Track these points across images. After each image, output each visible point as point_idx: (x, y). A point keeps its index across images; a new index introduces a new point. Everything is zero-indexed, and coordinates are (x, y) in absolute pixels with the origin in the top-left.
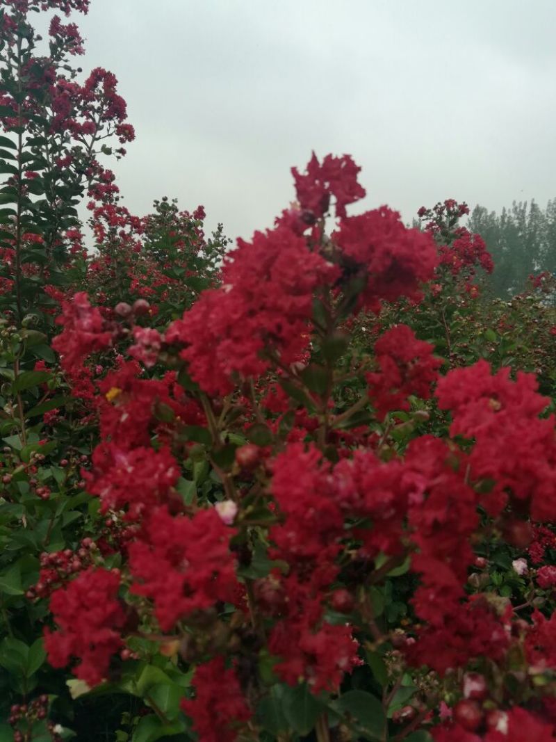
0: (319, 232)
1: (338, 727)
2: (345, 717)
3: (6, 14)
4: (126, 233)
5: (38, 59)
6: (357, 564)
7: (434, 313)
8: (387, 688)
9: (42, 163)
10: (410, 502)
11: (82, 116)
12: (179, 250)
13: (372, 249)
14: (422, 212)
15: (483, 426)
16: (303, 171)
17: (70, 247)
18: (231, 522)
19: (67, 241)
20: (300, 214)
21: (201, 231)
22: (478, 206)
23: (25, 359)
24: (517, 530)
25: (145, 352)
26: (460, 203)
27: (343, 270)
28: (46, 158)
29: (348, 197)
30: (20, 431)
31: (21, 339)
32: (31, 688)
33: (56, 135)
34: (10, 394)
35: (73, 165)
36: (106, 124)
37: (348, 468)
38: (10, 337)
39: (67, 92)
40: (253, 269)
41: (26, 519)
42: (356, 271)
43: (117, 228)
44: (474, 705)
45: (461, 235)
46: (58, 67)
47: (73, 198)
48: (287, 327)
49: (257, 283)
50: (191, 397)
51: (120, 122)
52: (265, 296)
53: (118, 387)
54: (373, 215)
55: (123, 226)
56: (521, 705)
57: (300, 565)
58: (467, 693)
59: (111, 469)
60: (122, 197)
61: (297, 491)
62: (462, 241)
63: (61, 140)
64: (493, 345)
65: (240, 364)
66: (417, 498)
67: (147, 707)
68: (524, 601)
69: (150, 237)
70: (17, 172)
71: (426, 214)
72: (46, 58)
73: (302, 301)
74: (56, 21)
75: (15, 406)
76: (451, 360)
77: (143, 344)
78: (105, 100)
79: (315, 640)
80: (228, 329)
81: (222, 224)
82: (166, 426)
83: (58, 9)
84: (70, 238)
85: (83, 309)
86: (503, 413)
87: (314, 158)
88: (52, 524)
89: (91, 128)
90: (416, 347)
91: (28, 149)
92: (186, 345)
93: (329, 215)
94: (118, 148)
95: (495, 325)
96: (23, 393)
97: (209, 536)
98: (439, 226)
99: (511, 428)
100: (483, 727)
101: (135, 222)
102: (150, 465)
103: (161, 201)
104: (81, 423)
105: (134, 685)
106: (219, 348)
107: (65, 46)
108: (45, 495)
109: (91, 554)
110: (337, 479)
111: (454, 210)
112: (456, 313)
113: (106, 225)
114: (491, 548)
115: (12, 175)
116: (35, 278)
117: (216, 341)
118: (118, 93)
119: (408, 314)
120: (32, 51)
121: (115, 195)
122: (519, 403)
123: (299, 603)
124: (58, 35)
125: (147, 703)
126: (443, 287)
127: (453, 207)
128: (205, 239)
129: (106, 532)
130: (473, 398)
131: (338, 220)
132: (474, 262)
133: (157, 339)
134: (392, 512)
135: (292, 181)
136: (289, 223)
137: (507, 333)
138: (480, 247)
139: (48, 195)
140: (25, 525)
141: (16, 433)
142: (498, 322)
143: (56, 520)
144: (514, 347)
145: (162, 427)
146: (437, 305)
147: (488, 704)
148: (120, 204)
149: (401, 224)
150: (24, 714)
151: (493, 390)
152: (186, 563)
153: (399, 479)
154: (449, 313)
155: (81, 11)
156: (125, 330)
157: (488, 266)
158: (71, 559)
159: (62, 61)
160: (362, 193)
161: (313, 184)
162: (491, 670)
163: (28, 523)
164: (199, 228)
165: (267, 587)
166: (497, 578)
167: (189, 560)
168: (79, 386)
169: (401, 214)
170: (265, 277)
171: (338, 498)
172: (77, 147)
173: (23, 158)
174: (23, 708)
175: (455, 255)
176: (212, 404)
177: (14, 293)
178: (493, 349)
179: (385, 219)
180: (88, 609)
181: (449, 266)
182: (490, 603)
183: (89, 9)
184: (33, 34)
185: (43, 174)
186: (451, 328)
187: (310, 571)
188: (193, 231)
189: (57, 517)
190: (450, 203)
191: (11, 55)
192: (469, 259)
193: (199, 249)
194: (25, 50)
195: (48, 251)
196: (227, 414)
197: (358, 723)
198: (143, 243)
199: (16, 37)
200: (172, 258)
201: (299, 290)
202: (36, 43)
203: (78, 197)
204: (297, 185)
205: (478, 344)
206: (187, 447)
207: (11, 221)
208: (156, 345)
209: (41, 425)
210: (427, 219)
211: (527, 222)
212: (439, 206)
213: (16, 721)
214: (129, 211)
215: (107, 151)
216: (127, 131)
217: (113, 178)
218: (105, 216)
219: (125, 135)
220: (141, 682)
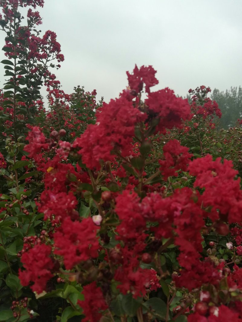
0: (138, 100)
1: (147, 313)
2: (149, 309)
3: (9, 9)
4: (63, 101)
5: (22, 27)
6: (155, 243)
7: (195, 135)
8: (169, 297)
9: (25, 72)
10: (175, 215)
11: (42, 51)
12: (84, 108)
13: (161, 106)
14: (190, 91)
15: (208, 183)
16: (131, 73)
17: (38, 107)
18: (99, 224)
19: (37, 105)
20: (130, 92)
21: (95, 100)
22: (215, 88)
23: (18, 155)
24: (222, 228)
25: (64, 152)
26: (207, 87)
27: (148, 115)
28: (26, 70)
29: (151, 84)
30: (16, 186)
31: (17, 147)
32: (20, 295)
33: (31, 59)
34: (12, 170)
35: (38, 72)
36: (52, 54)
37: (148, 201)
38: (12, 146)
39: (35, 41)
40: (109, 115)
41: (18, 223)
42: (155, 116)
43: (59, 99)
44: (204, 304)
45: (208, 101)
46: (31, 30)
47: (38, 86)
48: (123, 140)
49: (111, 121)
50: (84, 171)
51: (58, 53)
52: (114, 127)
53: (52, 166)
54: (162, 91)
55: (62, 98)
56: (226, 305)
57: (129, 243)
58: (201, 299)
59: (48, 201)
60: (62, 86)
61: (126, 210)
62: (208, 104)
63: (33, 62)
64: (221, 149)
65: (103, 156)
66: (177, 213)
67: (68, 303)
68: (231, 261)
69: (73, 103)
70: (14, 75)
71: (192, 92)
72: (26, 27)
73: (130, 129)
74: (30, 11)
75: (14, 176)
76: (202, 156)
77: (63, 148)
78: (52, 44)
79: (135, 275)
80: (98, 141)
81: (103, 97)
82: (74, 183)
83: (31, 6)
84: (38, 104)
85: (37, 133)
86: (217, 177)
87: (136, 67)
88: (29, 225)
89: (45, 56)
90: (181, 149)
91: (19, 65)
92: (81, 148)
93: (143, 92)
94: (57, 65)
95: (222, 141)
96: (17, 170)
97: (88, 229)
98: (198, 97)
99: (220, 184)
100: (208, 313)
101: (67, 97)
102: (64, 199)
103: (77, 87)
104: (41, 182)
105: (63, 294)
106: (94, 149)
107: (34, 21)
108: (27, 213)
109: (45, 237)
110: (143, 205)
111: (204, 90)
112: (205, 135)
113: (54, 98)
114: (219, 238)
115: (12, 77)
116: (22, 121)
117: (93, 146)
118: (57, 41)
119: (183, 136)
120: (20, 23)
121: (58, 85)
122: (224, 173)
123: (128, 259)
124: (31, 16)
125: (68, 302)
126: (199, 124)
127: (204, 89)
128: (96, 104)
129: (52, 229)
130: (204, 171)
131: (147, 94)
132: (213, 113)
133: (69, 146)
134: (167, 219)
135: (127, 77)
136: (125, 96)
137: (227, 144)
138: (216, 106)
139: (27, 85)
140: (18, 226)
141: (14, 187)
142: (223, 140)
143: (31, 224)
144: (230, 150)
145: (72, 184)
146: (196, 132)
147: (211, 304)
148: (60, 89)
149: (174, 95)
150: (18, 305)
151: (213, 167)
152: (78, 241)
153: (170, 205)
154: (202, 135)
155: (40, 6)
156: (55, 142)
157: (219, 115)
158: (37, 240)
159: (33, 27)
160: (157, 82)
161: (136, 78)
162: (212, 289)
163: (19, 225)
164: (94, 99)
165: (114, 252)
166: (222, 252)
167: (79, 240)
168: (40, 166)
169: (174, 91)
170: (114, 119)
171: (143, 213)
172: (40, 64)
173: (17, 69)
174: (17, 303)
175: (204, 110)
176: (93, 174)
177: (13, 127)
178: (220, 151)
179: (168, 93)
180: (37, 261)
181: (202, 115)
182: (212, 260)
183: (44, 5)
184: (20, 16)
185: (25, 76)
186: (203, 142)
187: (133, 246)
188: (91, 100)
189: (32, 223)
190: (202, 87)
191: (11, 26)
192: (211, 112)
193: (94, 108)
194: (17, 23)
195: (27, 109)
196: (99, 178)
197: (155, 312)
198: (70, 106)
199: (13, 18)
200: (82, 112)
201: (129, 124)
202: (22, 20)
203: (40, 86)
204: (128, 79)
205: (214, 149)
206: (83, 192)
207: (12, 96)
208: (68, 148)
209: (25, 183)
210: (192, 94)
211: (237, 96)
212: (198, 89)
213: (14, 308)
214: (64, 92)
215: (53, 66)
216: (61, 57)
217: (55, 77)
218: (54, 94)
219: (60, 59)
220: (66, 292)
